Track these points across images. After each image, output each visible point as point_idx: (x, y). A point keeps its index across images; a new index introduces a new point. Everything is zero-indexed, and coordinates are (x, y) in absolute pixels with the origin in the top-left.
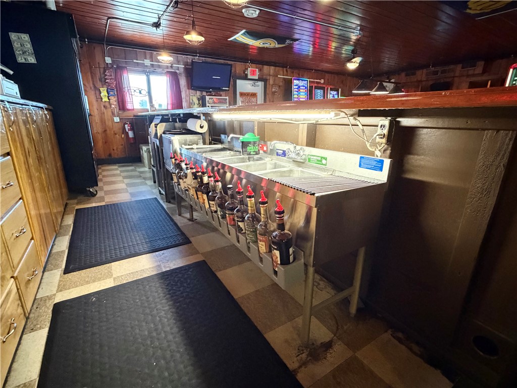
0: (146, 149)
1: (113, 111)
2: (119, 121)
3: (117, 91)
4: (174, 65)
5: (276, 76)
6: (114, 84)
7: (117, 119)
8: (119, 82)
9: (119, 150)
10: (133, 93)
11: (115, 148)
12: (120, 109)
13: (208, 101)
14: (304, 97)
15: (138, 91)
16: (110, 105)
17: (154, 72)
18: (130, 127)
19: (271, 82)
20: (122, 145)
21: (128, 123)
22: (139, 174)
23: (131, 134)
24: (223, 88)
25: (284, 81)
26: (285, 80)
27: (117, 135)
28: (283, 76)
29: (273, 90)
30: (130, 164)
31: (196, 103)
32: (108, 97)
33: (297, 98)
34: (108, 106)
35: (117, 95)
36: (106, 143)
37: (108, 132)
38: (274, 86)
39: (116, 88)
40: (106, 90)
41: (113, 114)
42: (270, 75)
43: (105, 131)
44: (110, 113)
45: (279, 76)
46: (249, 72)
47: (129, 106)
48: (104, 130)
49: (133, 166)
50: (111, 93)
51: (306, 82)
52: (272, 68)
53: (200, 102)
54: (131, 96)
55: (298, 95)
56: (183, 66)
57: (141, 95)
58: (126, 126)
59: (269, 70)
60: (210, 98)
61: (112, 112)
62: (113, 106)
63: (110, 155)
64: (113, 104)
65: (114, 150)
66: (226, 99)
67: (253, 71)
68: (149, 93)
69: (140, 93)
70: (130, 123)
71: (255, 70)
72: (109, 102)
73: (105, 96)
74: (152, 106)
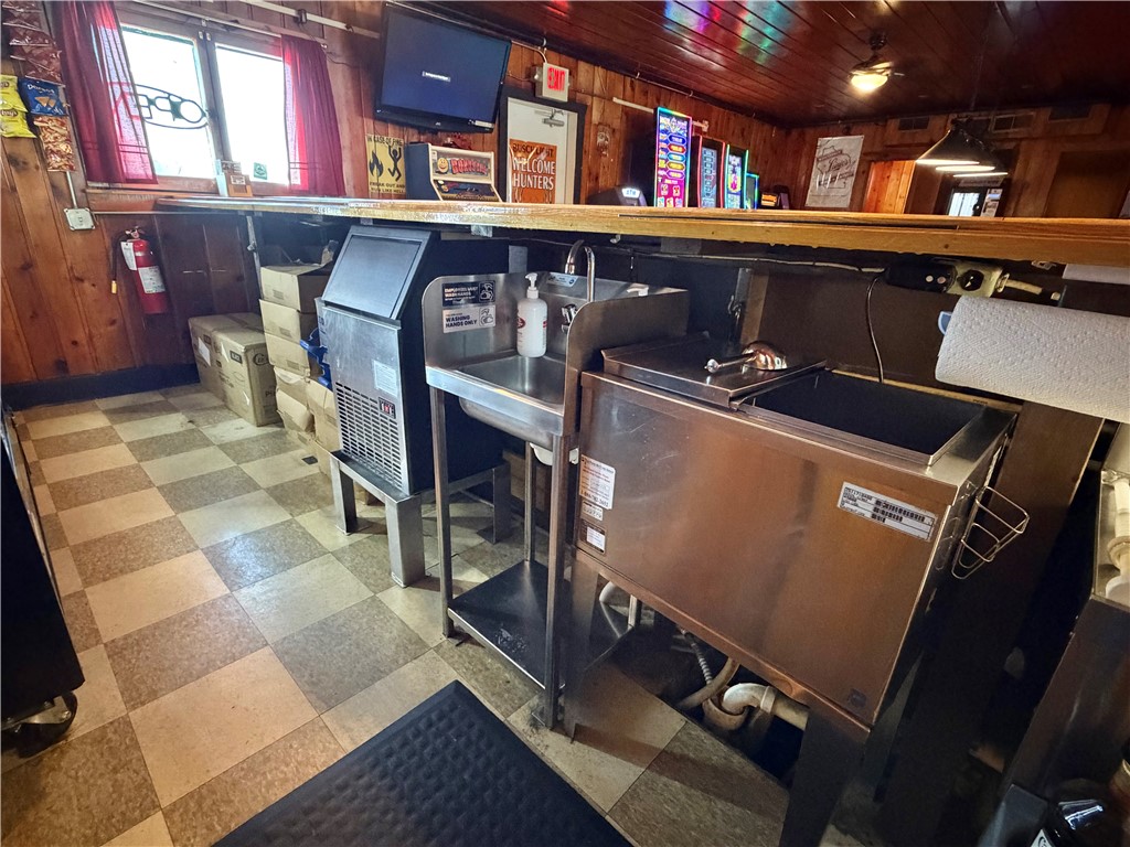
0: (240, 349)
1: (59, 180)
2: (88, 224)
3: (69, 93)
4: (310, 17)
5: (606, 98)
6: (56, 64)
7: (79, 219)
8: (75, 52)
9: (98, 342)
10: (145, 113)
11: (81, 336)
12: (89, 177)
13: (435, 164)
14: (680, 167)
15: (165, 105)
16: (43, 155)
17: (231, 34)
18: (146, 250)
19: (596, 116)
20: (113, 322)
21: (135, 234)
22: (229, 463)
23: (150, 281)
24: (478, 123)
25: (624, 118)
26: (626, 114)
27: (86, 285)
28: (624, 99)
29: (600, 140)
30: (155, 397)
31: (385, 169)
32: (29, 118)
33: (665, 170)
34: (33, 159)
35: (74, 109)
36: (35, 315)
37: (42, 270)
38: (601, 127)
39: (66, 78)
40: (13, 84)
41: (59, 194)
42: (593, 95)
43: (27, 266)
44: (43, 193)
45: (615, 100)
46: (544, 75)
47: (134, 166)
48: (19, 263)
49: (174, 409)
50: (43, 101)
51: (685, 124)
52: (600, 71)
53: (401, 164)
54: (138, 123)
55: (667, 160)
56: (341, 26)
57: (179, 122)
58: (127, 248)
59: (593, 77)
60: (440, 154)
61: (54, 187)
62: (55, 160)
63: (62, 365)
64: (58, 153)
65: (75, 343)
66: (489, 160)
67: (553, 76)
68: (215, 114)
69: (175, 111)
70: (141, 236)
71: (563, 73)
72: (37, 142)
73: (14, 111)
74: (229, 169)
